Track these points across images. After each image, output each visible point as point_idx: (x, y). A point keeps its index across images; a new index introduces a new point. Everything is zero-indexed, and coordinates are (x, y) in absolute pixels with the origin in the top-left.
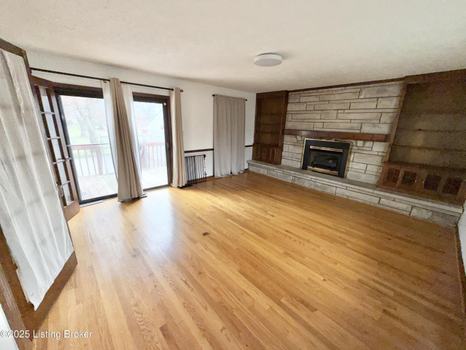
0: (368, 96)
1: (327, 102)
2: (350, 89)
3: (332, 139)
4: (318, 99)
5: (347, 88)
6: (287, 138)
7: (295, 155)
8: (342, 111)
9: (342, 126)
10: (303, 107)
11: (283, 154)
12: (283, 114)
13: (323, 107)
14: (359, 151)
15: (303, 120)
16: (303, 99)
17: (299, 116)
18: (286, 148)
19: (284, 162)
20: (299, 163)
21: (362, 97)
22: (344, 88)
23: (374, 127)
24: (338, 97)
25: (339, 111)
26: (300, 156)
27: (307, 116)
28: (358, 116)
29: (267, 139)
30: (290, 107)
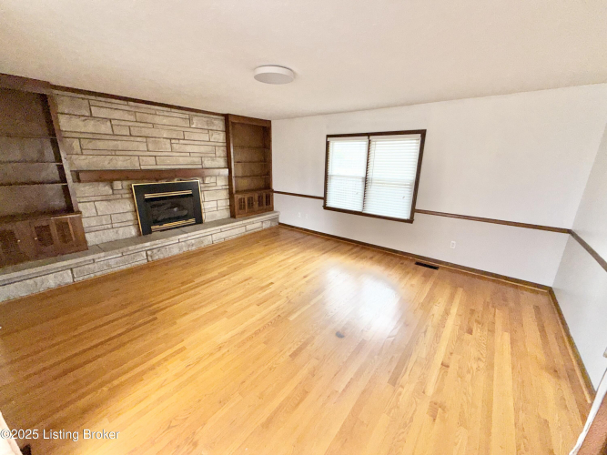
0: (200, 126)
1: (150, 126)
2: (176, 113)
3: (173, 179)
4: (132, 118)
5: (173, 110)
7: (117, 218)
8: (177, 141)
9: (181, 160)
10: (105, 128)
11: (85, 223)
13: (146, 132)
14: (207, 189)
15: (113, 152)
17: (101, 145)
18: (87, 209)
20: (132, 228)
21: (193, 126)
22: (169, 109)
23: (213, 160)
24: (165, 121)
25: (173, 141)
26: (130, 217)
28: (195, 149)
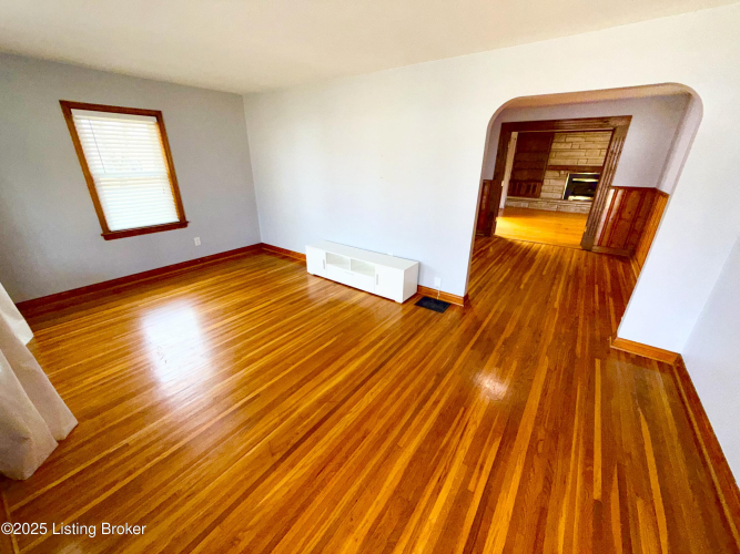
6: (549, 174)
7: (556, 188)
10: (569, 146)
11: (543, 188)
12: (547, 151)
13: (588, 146)
15: (567, 158)
16: (568, 140)
17: (564, 154)
18: (546, 182)
19: (543, 194)
26: (562, 189)
27: (572, 154)
29: (525, 175)
30: (554, 146)
